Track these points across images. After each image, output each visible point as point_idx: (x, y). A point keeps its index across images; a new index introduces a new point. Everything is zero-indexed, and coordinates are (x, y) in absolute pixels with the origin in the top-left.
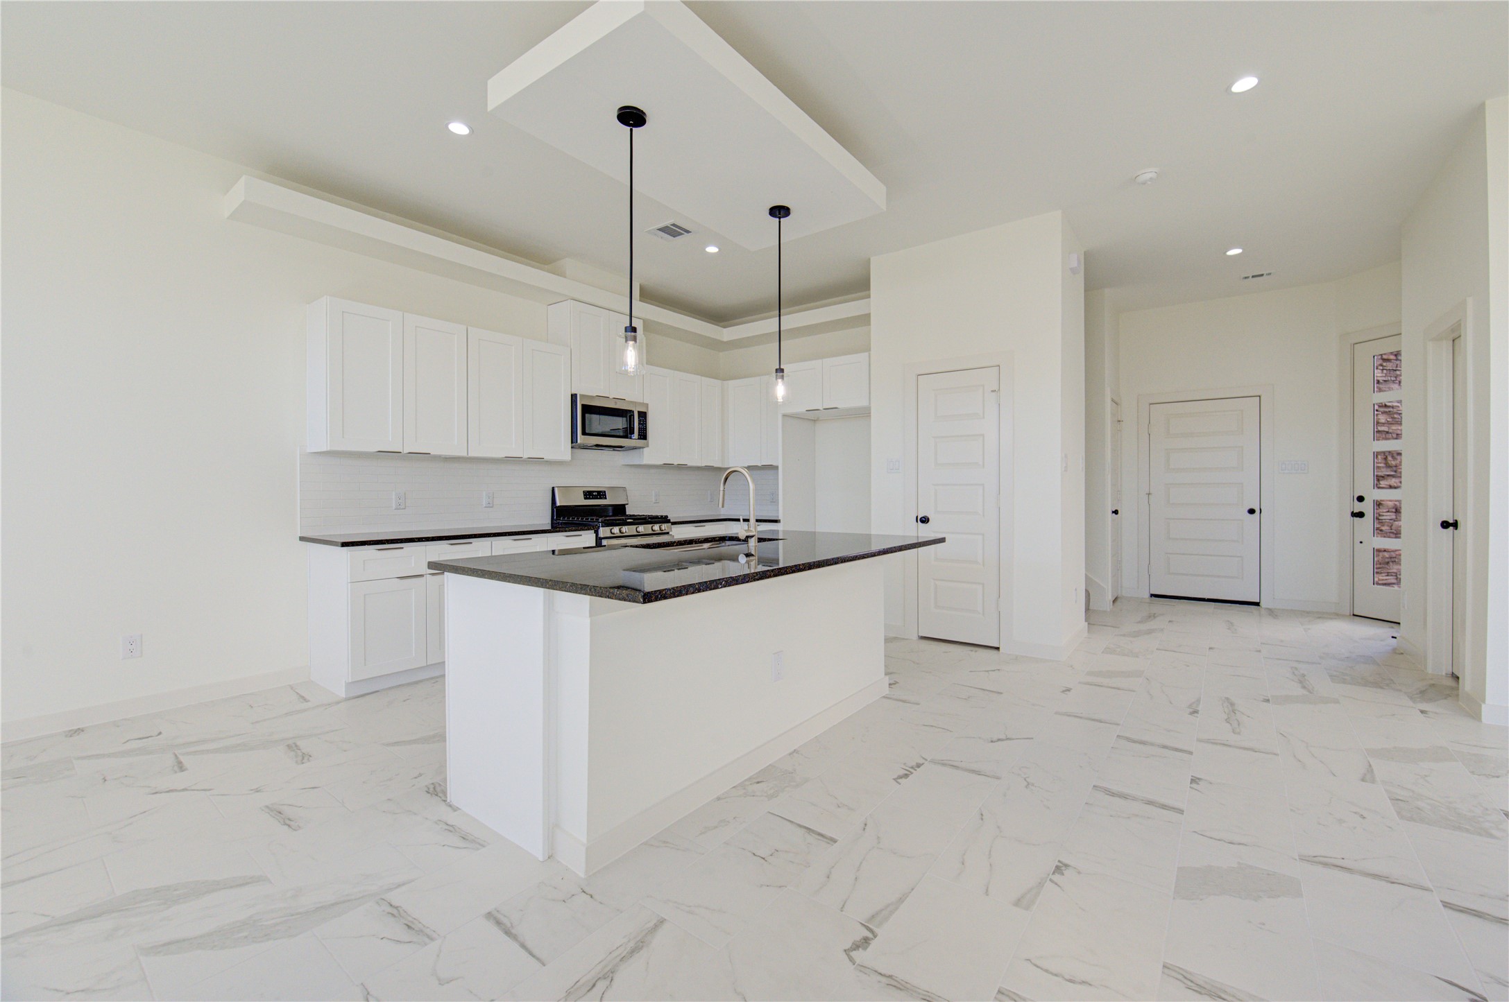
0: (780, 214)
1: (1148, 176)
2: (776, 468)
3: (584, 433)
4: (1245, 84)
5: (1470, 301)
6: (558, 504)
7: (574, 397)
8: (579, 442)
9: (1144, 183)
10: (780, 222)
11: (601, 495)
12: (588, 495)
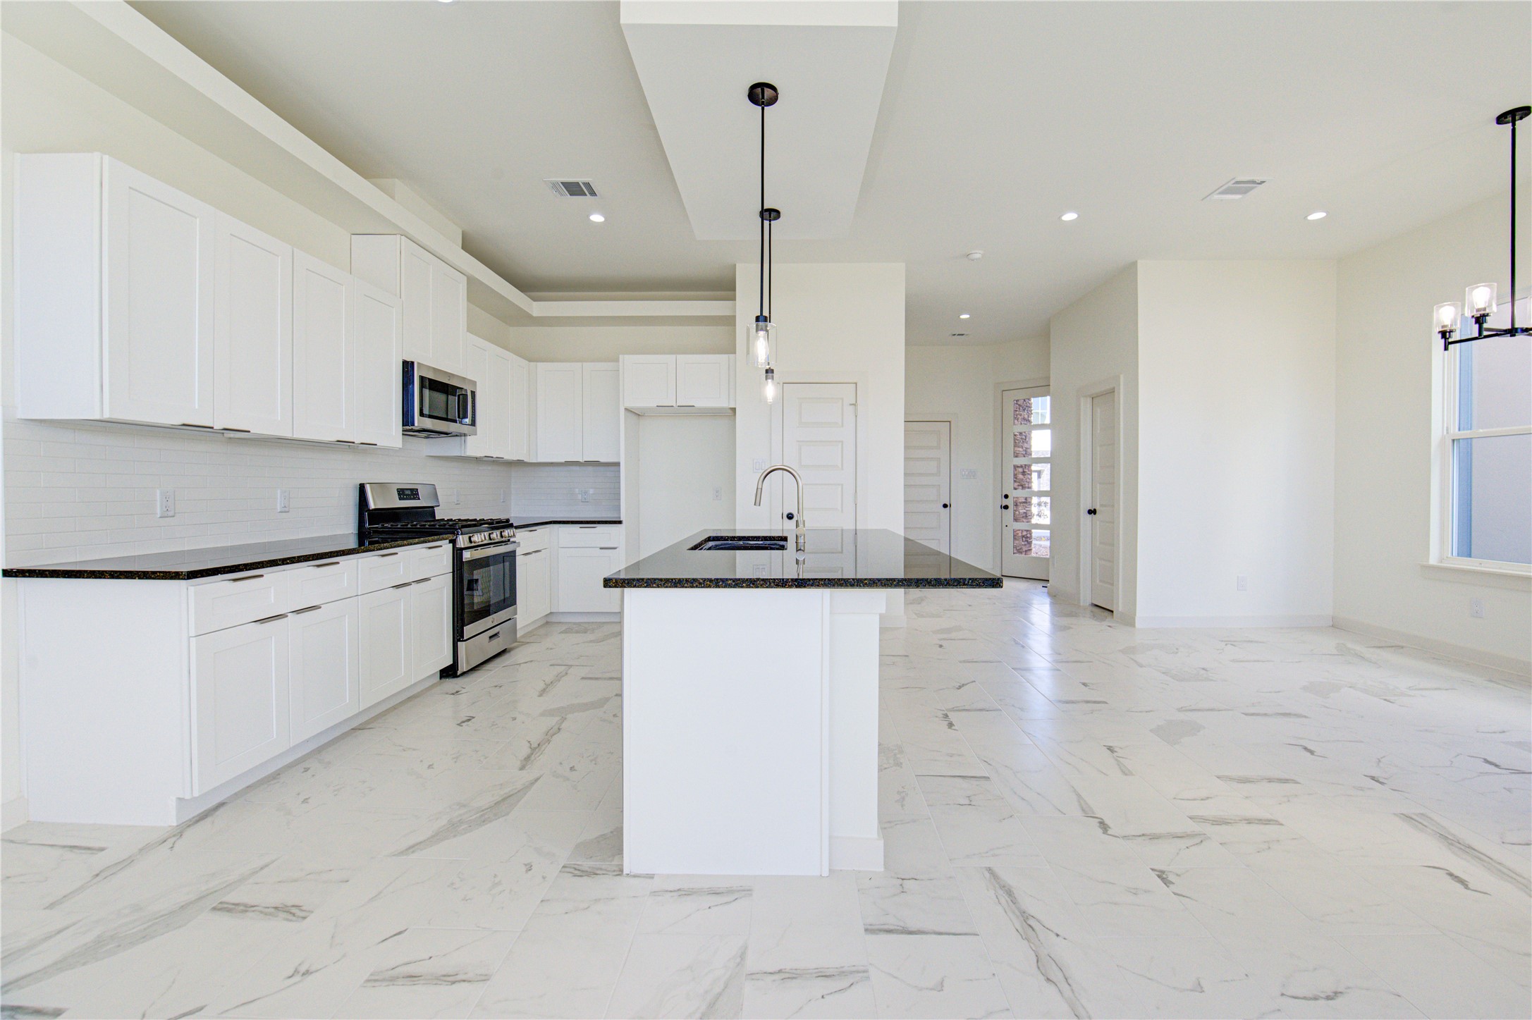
0: (770, 216)
1: (978, 256)
2: (618, 464)
3: (422, 414)
4: (1070, 217)
5: (1122, 377)
6: (372, 506)
7: (408, 367)
8: (416, 424)
9: (973, 260)
10: (770, 225)
11: (413, 494)
12: (402, 494)
